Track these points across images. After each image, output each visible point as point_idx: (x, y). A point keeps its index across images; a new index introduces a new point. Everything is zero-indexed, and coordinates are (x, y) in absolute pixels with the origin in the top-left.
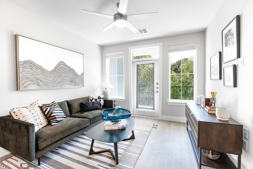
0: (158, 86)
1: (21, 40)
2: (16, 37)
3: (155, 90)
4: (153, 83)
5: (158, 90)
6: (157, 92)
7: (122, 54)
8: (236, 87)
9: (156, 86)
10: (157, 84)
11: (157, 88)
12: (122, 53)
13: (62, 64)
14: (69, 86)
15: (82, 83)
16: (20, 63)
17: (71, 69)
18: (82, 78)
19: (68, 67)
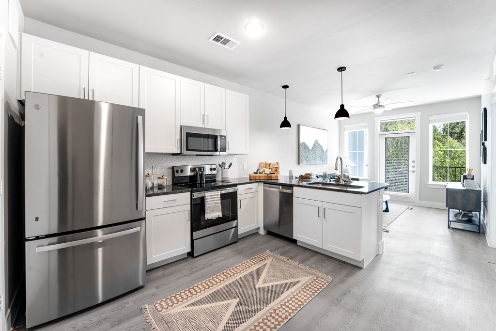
0: (414, 164)
1: (302, 127)
2: (299, 126)
3: (411, 169)
4: (408, 160)
5: (414, 169)
6: (413, 172)
7: (367, 126)
8: (486, 163)
9: (411, 164)
10: (413, 162)
11: (413, 167)
12: (366, 124)
13: (316, 142)
14: (319, 162)
15: (327, 160)
16: (300, 145)
17: (321, 147)
18: (326, 155)
19: (319, 144)
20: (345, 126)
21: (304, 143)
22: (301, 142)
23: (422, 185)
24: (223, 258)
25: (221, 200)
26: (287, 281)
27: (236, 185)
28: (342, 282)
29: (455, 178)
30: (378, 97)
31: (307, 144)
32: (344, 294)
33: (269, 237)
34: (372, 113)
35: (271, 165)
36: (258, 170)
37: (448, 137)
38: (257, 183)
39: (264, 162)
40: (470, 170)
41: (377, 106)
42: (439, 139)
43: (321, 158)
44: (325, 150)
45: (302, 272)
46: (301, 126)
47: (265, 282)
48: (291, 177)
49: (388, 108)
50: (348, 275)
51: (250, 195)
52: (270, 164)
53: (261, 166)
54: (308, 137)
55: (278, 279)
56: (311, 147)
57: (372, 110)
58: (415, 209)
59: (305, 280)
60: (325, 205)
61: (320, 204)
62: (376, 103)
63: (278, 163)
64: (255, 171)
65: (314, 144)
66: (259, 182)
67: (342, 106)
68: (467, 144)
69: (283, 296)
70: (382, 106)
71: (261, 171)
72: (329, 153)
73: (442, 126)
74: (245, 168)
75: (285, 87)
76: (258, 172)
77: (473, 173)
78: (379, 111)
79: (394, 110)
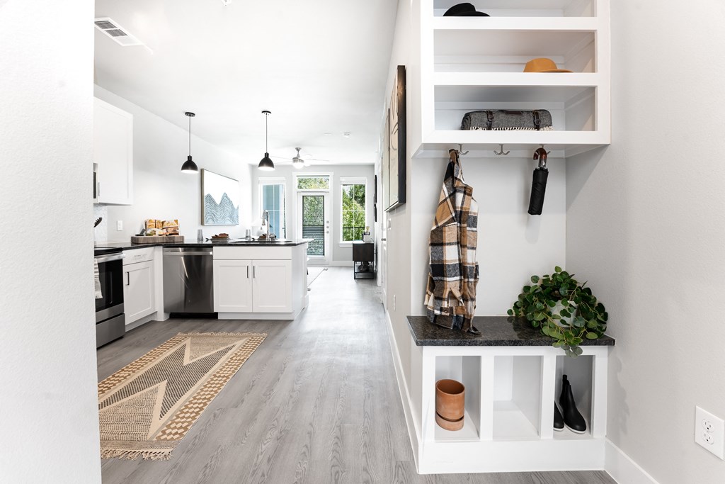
0: (328, 225)
1: (205, 173)
2: (202, 171)
3: (326, 230)
4: (323, 220)
5: (328, 230)
6: (328, 232)
9: (326, 225)
10: (328, 222)
11: (328, 227)
13: (225, 195)
14: (229, 223)
15: (237, 220)
16: (205, 198)
17: (230, 202)
18: (237, 213)
19: (229, 199)
20: (260, 179)
21: (209, 196)
22: (206, 194)
23: (335, 245)
24: (109, 358)
25: (100, 272)
26: (220, 349)
27: (120, 250)
28: (277, 334)
29: (357, 238)
30: (298, 150)
31: (213, 196)
32: (282, 340)
33: (174, 322)
34: (292, 166)
35: (165, 224)
36: (143, 231)
37: (354, 200)
38: (153, 248)
39: (153, 219)
40: (368, 227)
41: (295, 159)
42: (347, 203)
43: (231, 217)
44: (236, 207)
45: (234, 339)
46: (205, 171)
47: (192, 358)
48: (200, 238)
49: (307, 163)
50: (281, 329)
51: (142, 265)
52: (163, 223)
53: (148, 224)
54: (214, 187)
55: (208, 351)
56: (218, 202)
57: (291, 162)
58: (329, 269)
59: (239, 343)
60: (255, 263)
61: (249, 263)
62: (296, 156)
63: (176, 221)
64: (139, 233)
65: (223, 198)
66: (155, 245)
67: (267, 155)
68: (366, 208)
69: (221, 361)
70: (302, 161)
71: (148, 232)
72: (240, 211)
73: (349, 190)
74: (120, 227)
75: (190, 114)
76: (144, 234)
77: (369, 231)
78: (298, 165)
79: (312, 166)
